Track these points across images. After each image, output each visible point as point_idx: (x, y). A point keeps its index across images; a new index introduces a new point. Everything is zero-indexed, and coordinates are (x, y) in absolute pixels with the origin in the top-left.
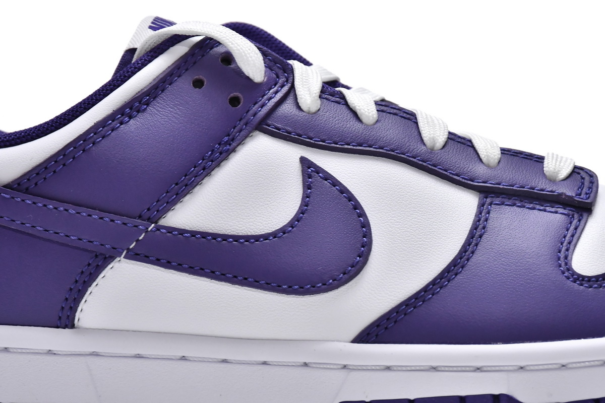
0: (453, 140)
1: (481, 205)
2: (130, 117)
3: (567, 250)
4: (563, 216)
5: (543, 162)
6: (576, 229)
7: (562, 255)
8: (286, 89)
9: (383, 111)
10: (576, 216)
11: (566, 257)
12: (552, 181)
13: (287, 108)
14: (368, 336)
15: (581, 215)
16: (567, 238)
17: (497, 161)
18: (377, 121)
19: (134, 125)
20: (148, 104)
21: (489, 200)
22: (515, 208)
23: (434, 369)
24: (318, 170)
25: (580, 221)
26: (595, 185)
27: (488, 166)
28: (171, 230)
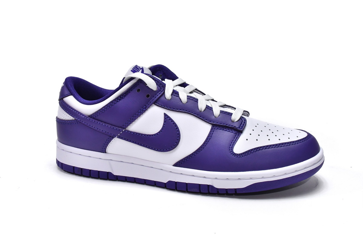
0: (207, 108)
1: (212, 129)
2: (120, 100)
3: (233, 145)
4: (234, 134)
5: (232, 115)
6: (237, 138)
7: (231, 147)
8: (163, 92)
9: (189, 99)
10: (238, 134)
11: (232, 147)
12: (233, 122)
13: (162, 98)
14: (177, 164)
15: (239, 133)
16: (234, 141)
17: (218, 116)
18: (187, 102)
19: (121, 102)
20: (125, 96)
21: (214, 128)
22: (221, 130)
23: (193, 176)
24: (168, 117)
25: (238, 135)
26: (245, 124)
27: (215, 117)
28: (128, 131)
